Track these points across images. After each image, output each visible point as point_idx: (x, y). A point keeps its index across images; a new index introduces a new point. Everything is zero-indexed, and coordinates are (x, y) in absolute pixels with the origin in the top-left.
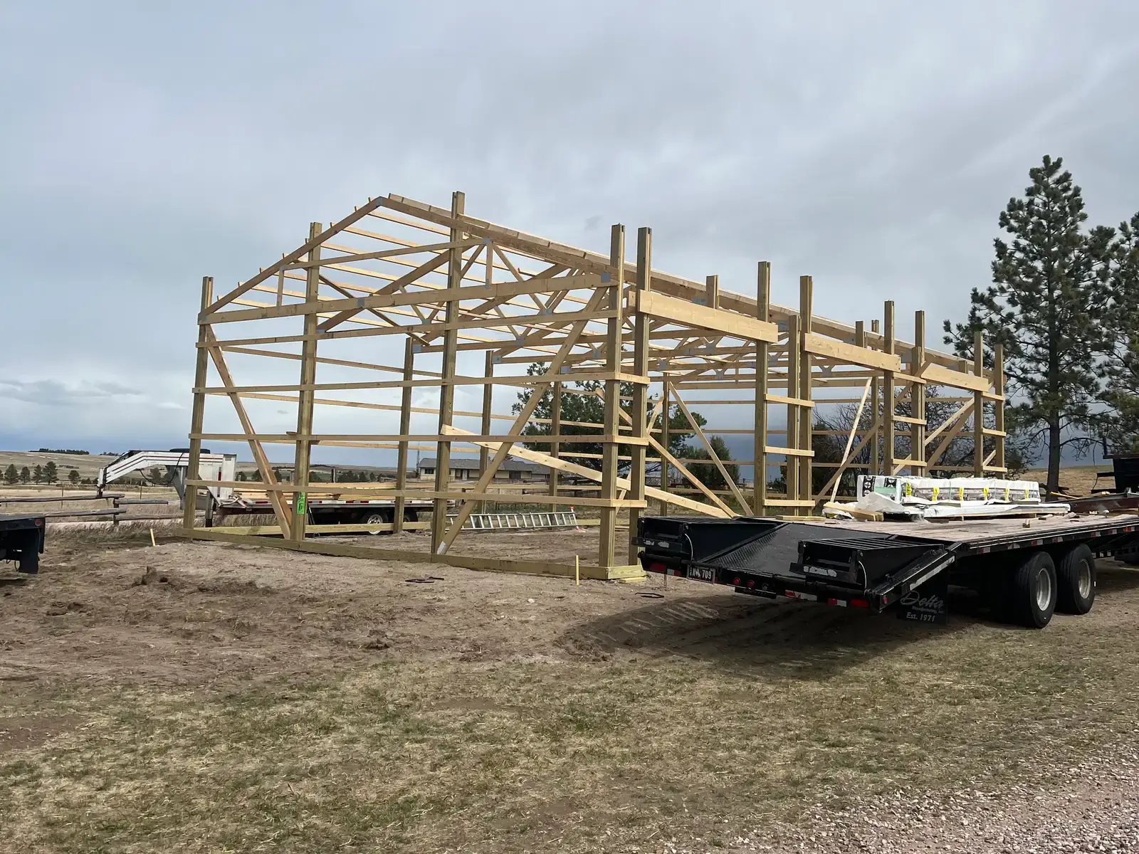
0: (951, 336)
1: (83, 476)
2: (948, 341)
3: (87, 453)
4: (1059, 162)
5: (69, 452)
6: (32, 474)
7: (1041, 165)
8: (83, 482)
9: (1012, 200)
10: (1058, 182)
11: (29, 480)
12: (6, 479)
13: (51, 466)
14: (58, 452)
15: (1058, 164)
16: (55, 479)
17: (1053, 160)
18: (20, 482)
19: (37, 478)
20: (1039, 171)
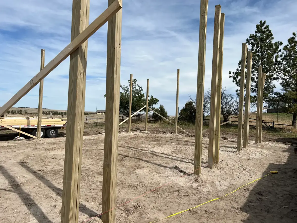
0: (231, 76)
1: (28, 113)
2: (230, 77)
3: (30, 108)
4: (265, 22)
5: (26, 108)
6: (17, 112)
7: (259, 24)
8: (28, 114)
9: (251, 35)
10: (265, 28)
11: (16, 113)
12: (11, 113)
13: (21, 110)
14: (24, 108)
15: (265, 23)
16: (22, 113)
17: (263, 22)
18: (14, 114)
19: (18, 113)
20: (259, 25)
